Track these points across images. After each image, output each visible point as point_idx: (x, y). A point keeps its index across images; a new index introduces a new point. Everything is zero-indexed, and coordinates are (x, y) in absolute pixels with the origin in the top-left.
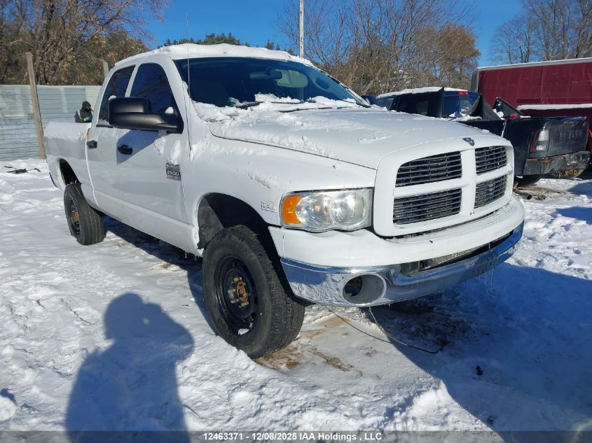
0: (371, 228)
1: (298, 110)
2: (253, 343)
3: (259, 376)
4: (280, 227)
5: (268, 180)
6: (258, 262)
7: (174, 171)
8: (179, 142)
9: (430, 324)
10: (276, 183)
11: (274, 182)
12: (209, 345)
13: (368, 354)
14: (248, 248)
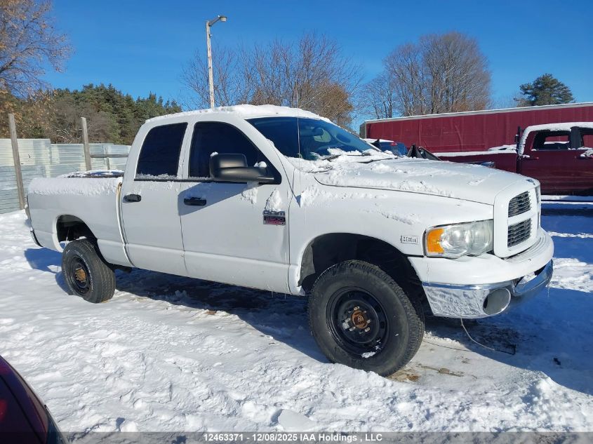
0: (492, 252)
1: (372, 161)
2: (387, 362)
3: (401, 389)
4: (422, 257)
5: (409, 218)
6: (390, 289)
7: (274, 218)
8: (278, 192)
9: (485, 334)
10: (418, 220)
11: (415, 220)
12: (331, 372)
13: (464, 362)
14: (377, 278)
